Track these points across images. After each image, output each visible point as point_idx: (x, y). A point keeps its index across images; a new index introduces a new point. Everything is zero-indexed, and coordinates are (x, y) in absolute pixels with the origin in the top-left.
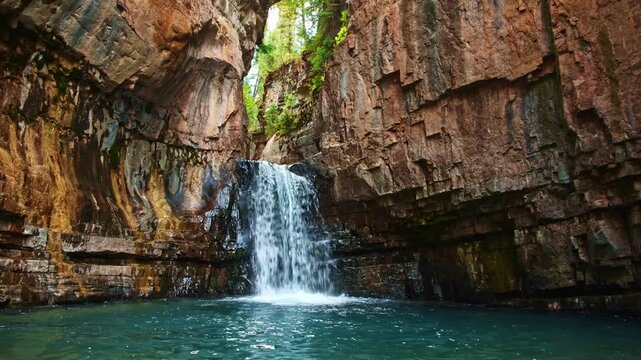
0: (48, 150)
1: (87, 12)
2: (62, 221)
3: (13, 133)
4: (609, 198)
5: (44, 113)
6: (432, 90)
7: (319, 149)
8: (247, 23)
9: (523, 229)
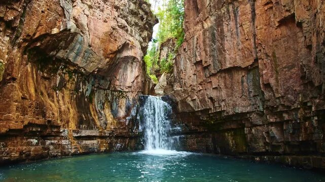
0: (67, 99)
1: (78, 50)
2: (73, 125)
3: (55, 96)
4: (276, 119)
5: (65, 86)
6: (214, 69)
7: (173, 90)
8: (143, 36)
9: (248, 127)
